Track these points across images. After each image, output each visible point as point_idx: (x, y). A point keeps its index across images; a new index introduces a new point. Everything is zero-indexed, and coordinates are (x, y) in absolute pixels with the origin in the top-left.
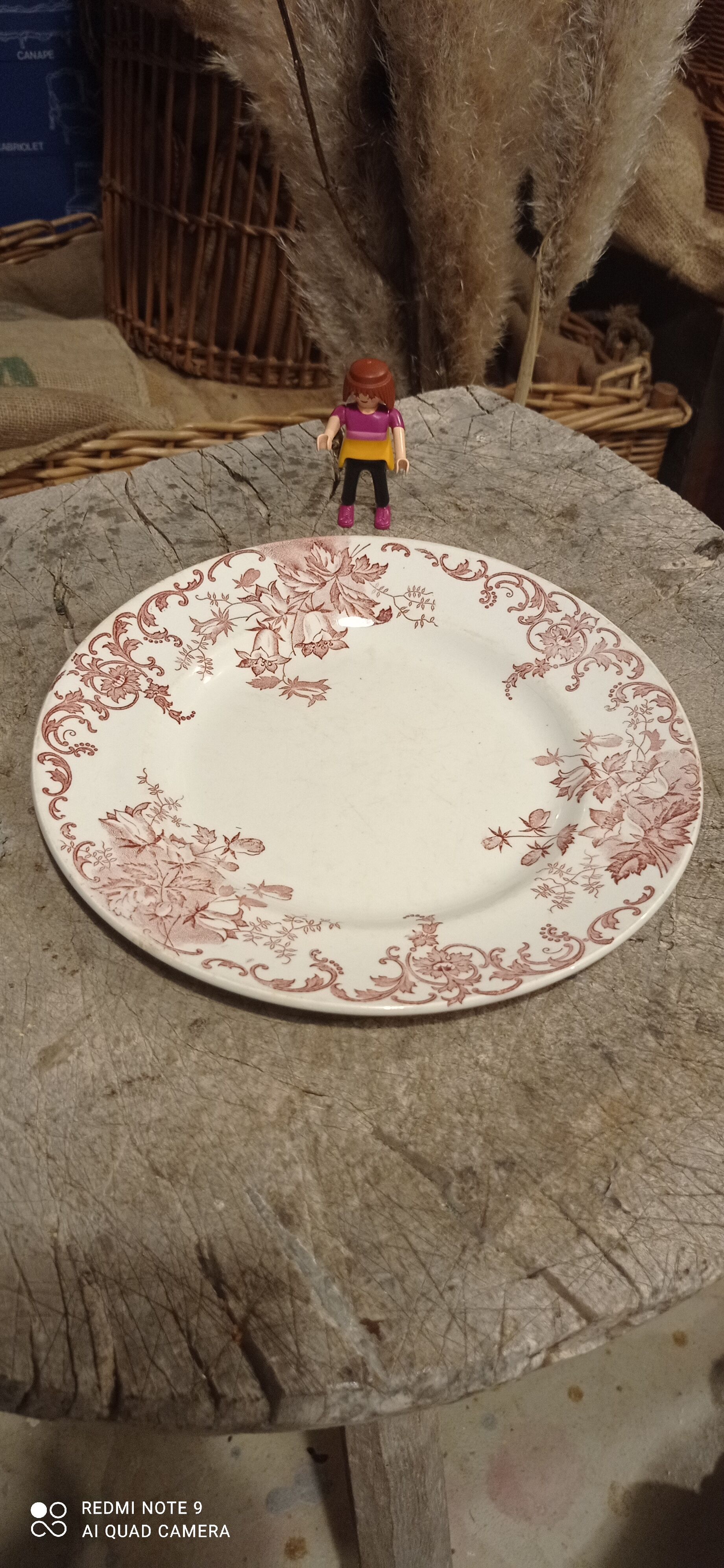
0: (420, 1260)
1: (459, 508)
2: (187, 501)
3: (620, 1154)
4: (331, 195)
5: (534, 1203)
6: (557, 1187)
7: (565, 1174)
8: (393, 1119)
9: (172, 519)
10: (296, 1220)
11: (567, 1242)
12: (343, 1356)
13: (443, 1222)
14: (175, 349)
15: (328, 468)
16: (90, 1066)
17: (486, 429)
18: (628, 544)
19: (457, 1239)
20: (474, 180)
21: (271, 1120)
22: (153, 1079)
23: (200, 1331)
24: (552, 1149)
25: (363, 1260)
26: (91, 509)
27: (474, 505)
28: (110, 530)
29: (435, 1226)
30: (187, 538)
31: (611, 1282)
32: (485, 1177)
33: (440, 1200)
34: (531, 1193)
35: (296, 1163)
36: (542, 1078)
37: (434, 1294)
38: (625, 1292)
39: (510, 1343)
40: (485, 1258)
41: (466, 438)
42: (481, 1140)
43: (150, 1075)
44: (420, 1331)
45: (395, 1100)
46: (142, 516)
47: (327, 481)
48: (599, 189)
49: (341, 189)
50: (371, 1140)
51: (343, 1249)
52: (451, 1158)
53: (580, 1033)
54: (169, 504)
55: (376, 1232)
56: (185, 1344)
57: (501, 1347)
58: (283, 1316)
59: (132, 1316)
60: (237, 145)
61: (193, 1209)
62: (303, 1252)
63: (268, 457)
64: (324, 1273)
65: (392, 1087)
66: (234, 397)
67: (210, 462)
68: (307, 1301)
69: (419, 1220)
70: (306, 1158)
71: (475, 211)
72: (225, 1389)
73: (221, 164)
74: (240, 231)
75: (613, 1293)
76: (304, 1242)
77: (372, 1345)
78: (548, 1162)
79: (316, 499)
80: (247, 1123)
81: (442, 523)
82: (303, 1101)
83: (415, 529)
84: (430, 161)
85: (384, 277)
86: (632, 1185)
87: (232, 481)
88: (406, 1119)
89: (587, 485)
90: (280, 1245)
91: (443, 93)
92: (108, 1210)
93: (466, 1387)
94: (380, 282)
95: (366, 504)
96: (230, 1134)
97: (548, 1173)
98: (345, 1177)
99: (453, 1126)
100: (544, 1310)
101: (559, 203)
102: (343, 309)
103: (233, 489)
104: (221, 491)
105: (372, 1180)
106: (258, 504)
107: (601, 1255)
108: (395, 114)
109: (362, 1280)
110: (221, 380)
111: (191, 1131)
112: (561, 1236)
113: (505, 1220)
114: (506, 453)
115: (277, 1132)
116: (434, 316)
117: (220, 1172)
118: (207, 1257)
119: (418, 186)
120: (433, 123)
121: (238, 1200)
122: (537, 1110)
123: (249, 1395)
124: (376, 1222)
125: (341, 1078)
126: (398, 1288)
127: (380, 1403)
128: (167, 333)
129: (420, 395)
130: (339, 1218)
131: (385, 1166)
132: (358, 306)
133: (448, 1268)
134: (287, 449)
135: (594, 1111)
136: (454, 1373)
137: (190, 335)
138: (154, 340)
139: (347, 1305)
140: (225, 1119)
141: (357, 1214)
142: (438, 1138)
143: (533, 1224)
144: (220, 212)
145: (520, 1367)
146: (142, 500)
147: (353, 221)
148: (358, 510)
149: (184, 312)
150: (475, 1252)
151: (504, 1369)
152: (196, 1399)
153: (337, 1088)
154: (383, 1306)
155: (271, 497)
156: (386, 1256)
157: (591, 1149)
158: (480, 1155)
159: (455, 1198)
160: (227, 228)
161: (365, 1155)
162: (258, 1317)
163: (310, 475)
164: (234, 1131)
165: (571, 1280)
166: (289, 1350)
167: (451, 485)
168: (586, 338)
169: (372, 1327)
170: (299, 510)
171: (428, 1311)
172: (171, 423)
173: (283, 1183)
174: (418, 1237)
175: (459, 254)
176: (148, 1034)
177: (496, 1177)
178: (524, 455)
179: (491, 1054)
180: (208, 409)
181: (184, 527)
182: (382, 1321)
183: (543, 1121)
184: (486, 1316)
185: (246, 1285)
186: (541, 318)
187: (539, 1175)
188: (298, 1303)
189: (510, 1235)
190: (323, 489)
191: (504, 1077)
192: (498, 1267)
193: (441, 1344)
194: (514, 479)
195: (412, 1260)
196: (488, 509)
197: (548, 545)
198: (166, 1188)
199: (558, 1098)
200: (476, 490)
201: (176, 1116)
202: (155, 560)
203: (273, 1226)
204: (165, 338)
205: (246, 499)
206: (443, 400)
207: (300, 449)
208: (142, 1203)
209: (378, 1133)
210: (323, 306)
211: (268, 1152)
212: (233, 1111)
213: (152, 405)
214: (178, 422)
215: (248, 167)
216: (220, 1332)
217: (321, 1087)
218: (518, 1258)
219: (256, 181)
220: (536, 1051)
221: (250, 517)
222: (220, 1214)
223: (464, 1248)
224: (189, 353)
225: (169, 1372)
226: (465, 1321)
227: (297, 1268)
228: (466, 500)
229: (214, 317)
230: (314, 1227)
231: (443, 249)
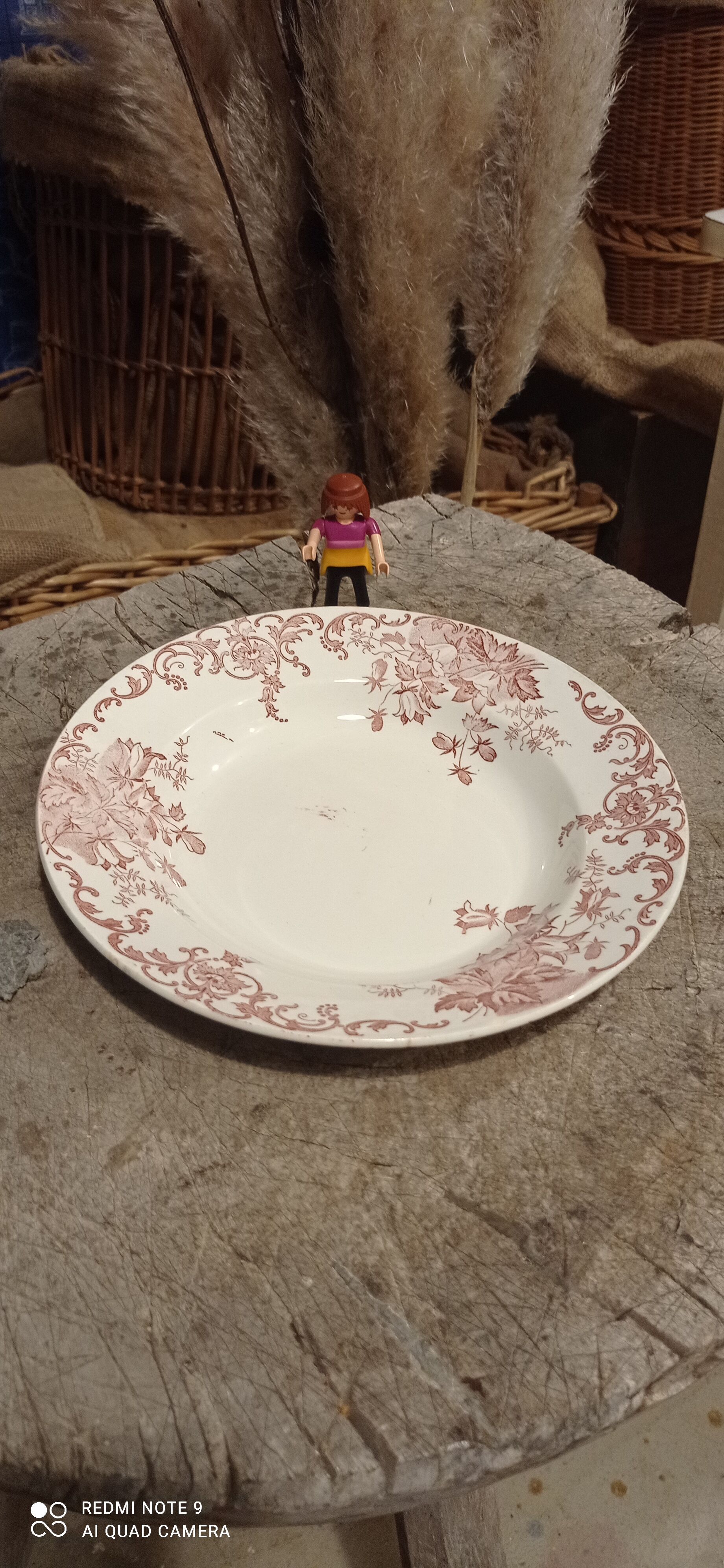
0: (510, 1314)
2: (177, 620)
3: (684, 1192)
4: (275, 333)
5: (611, 1248)
6: (630, 1230)
7: (635, 1217)
8: (462, 1181)
10: (385, 1288)
11: (648, 1281)
12: (451, 1416)
13: (527, 1274)
14: (122, 486)
15: (306, 579)
16: (160, 1160)
17: (447, 532)
18: (597, 625)
19: (543, 1290)
20: (411, 310)
21: (346, 1194)
22: (224, 1166)
23: (306, 1407)
24: (619, 1194)
25: (456, 1320)
26: (85, 634)
27: (448, 602)
28: (106, 652)
29: (519, 1280)
31: (696, 1316)
32: (560, 1227)
33: (520, 1254)
34: (606, 1238)
35: (375, 1233)
36: (599, 1127)
37: (529, 1345)
38: (711, 1324)
39: (610, 1385)
40: (573, 1305)
41: (431, 542)
42: (549, 1192)
43: (221, 1163)
44: (522, 1384)
45: (462, 1163)
46: (136, 637)
47: (307, 591)
48: (524, 311)
49: (283, 326)
50: (444, 1203)
51: (434, 1312)
52: (525, 1213)
53: (627, 1081)
54: (159, 624)
55: (464, 1291)
56: (294, 1423)
57: (601, 1390)
58: (386, 1384)
59: (237, 1401)
60: (170, 295)
61: (282, 1288)
62: (397, 1319)
63: (247, 573)
64: (419, 1337)
65: (457, 1151)
66: (184, 526)
67: (193, 584)
68: (407, 1366)
69: (504, 1275)
70: (385, 1227)
71: (414, 337)
72: (341, 1463)
73: (156, 314)
74: (178, 374)
75: (699, 1326)
76: (396, 1309)
77: (477, 1402)
78: (618, 1206)
80: (323, 1200)
82: (373, 1173)
84: (370, 295)
85: (328, 403)
86: (701, 1221)
87: (217, 598)
88: (475, 1180)
89: (550, 575)
90: (373, 1314)
91: (379, 236)
92: (200, 1299)
93: (573, 1435)
94: (325, 408)
96: (308, 1212)
97: (619, 1218)
98: (426, 1241)
99: (521, 1183)
100: (637, 1350)
101: (488, 326)
102: (293, 435)
103: (219, 605)
104: (208, 607)
105: (452, 1242)
107: (682, 1290)
108: (334, 256)
109: (457, 1339)
110: (169, 512)
111: (269, 1213)
112: (641, 1276)
113: (585, 1266)
114: (470, 552)
115: (353, 1205)
116: (380, 434)
117: (303, 1249)
118: (302, 1332)
119: (360, 319)
120: (371, 263)
121: (325, 1275)
122: (599, 1158)
123: (364, 1466)
124: (463, 1282)
125: (406, 1148)
126: (493, 1343)
127: (492, 1460)
128: (113, 472)
129: (381, 507)
130: (426, 1281)
131: (462, 1227)
132: (307, 431)
133: (539, 1319)
134: (264, 564)
135: (653, 1154)
136: (559, 1423)
137: (136, 473)
138: (102, 479)
139: (447, 1366)
140: (301, 1198)
141: (443, 1276)
142: (509, 1195)
143: (613, 1267)
144: (158, 356)
145: (623, 1408)
146: (133, 621)
147: (297, 354)
149: (129, 452)
150: (562, 1301)
151: (607, 1412)
152: (312, 1475)
153: (404, 1158)
154: (482, 1363)
156: (477, 1313)
157: (656, 1190)
158: (551, 1206)
159: (534, 1251)
160: (166, 371)
161: (442, 1219)
162: (362, 1387)
163: (290, 587)
164: (310, 1208)
165: (658, 1318)
166: (396, 1416)
167: (424, 586)
168: (510, 448)
169: (474, 1385)
171: (526, 1363)
172: (129, 554)
173: (366, 1253)
174: (505, 1291)
175: (402, 377)
176: (212, 1124)
177: (571, 1226)
178: (486, 552)
179: (546, 1110)
180: (160, 540)
182: (483, 1378)
183: (606, 1168)
184: (583, 1362)
185: (345, 1357)
186: (480, 430)
188: (399, 1368)
189: (593, 1280)
190: (304, 598)
191: (562, 1130)
192: (586, 1312)
193: (543, 1393)
194: (481, 576)
195: (503, 1314)
196: (461, 604)
197: (523, 632)
198: (253, 1271)
199: (617, 1145)
200: (448, 587)
201: (252, 1200)
203: (363, 1297)
204: (112, 477)
205: (232, 613)
206: (403, 510)
207: (276, 563)
208: (231, 1288)
209: (450, 1195)
210: (273, 434)
211: (347, 1225)
212: (307, 1190)
213: (107, 540)
214: (135, 553)
215: (181, 314)
216: (326, 1406)
217: (388, 1157)
218: (604, 1303)
219: (190, 327)
220: (589, 1102)
222: (309, 1290)
223: (551, 1297)
224: (136, 489)
225: (282, 1452)
226: (563, 1369)
227: (393, 1335)
228: (439, 597)
229: (159, 453)
230: (403, 1293)
231: (387, 374)
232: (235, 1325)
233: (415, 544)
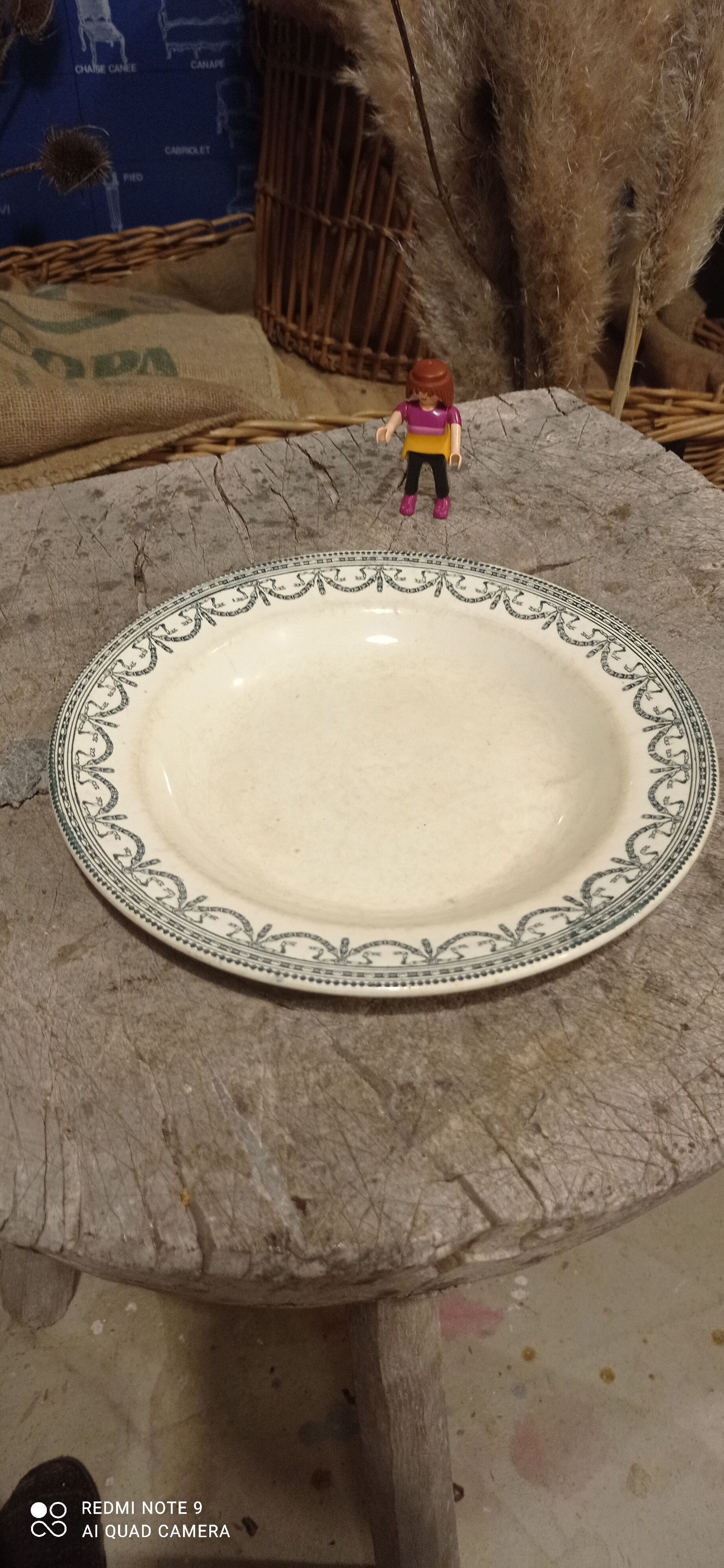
0: (351, 1153)
1: (516, 502)
2: (267, 485)
3: (550, 1087)
4: (444, 204)
5: (463, 1120)
6: (486, 1108)
7: (496, 1098)
8: (351, 1035)
9: (250, 501)
10: (250, 1109)
11: (485, 1156)
12: (271, 1224)
13: (379, 1125)
14: (312, 344)
15: (401, 460)
16: (101, 963)
17: (558, 429)
18: (673, 544)
19: (388, 1141)
20: (571, 191)
21: (244, 1025)
22: (150, 981)
23: (154, 1188)
24: (489, 1076)
25: (302, 1148)
26: (180, 488)
27: (531, 501)
28: (193, 508)
29: (370, 1128)
30: (260, 517)
31: (518, 1193)
32: (423, 1092)
33: (379, 1108)
34: (461, 1111)
35: (259, 1062)
36: (491, 1015)
37: (358, 1184)
38: (530, 1204)
39: (419, 1233)
40: (410, 1160)
41: (537, 437)
42: (425, 1061)
43: (149, 977)
44: (341, 1213)
45: (356, 1020)
46: (224, 497)
47: (398, 472)
50: (328, 1051)
51: (286, 1137)
52: (396, 1073)
54: (250, 488)
55: (318, 1127)
56: (140, 1198)
57: (410, 1234)
58: (226, 1185)
59: (99, 1171)
60: (380, 153)
61: (165, 1090)
62: (252, 1136)
63: (347, 448)
64: (267, 1155)
66: (363, 392)
67: (293, 450)
68: (249, 1175)
69: (358, 1122)
70: (269, 1059)
71: (571, 221)
72: (167, 1238)
73: (365, 170)
74: (379, 234)
75: (518, 1203)
76: (254, 1128)
77: (298, 1218)
78: (483, 1087)
79: (385, 487)
80: (224, 1025)
81: (498, 515)
82: (275, 1013)
83: (471, 520)
84: (528, 173)
86: (555, 1115)
87: (311, 469)
88: (363, 1037)
89: (644, 486)
90: (233, 1128)
91: (540, 110)
92: (95, 1083)
93: (375, 1265)
94: (488, 286)
95: (430, 495)
96: (208, 1032)
97: (480, 1096)
98: (300, 1079)
99: (403, 1047)
100: (454, 1209)
102: (453, 311)
103: (310, 476)
104: (299, 477)
105: (322, 1084)
106: (330, 490)
107: (514, 1169)
109: (298, 1164)
110: (354, 375)
111: (174, 1027)
112: (481, 1149)
113: (434, 1131)
114: (572, 453)
115: (249, 1036)
117: (194, 1063)
118: (170, 1130)
119: (516, 197)
121: (204, 1087)
122: (481, 1041)
123: (187, 1245)
124: (319, 1119)
126: (328, 1175)
127: (298, 1268)
128: (306, 329)
129: (502, 396)
130: (288, 1111)
131: (336, 1074)
132: (467, 309)
133: (375, 1164)
134: (366, 441)
135: (534, 1049)
136: (365, 1251)
137: (327, 332)
138: (294, 335)
139: (283, 1184)
140: (206, 1020)
141: (304, 1110)
142: (388, 1056)
143: (458, 1136)
144: (361, 215)
145: (426, 1255)
146: (226, 481)
147: (465, 228)
148: (421, 500)
149: (323, 310)
150: (402, 1154)
151: (410, 1254)
152: (142, 1242)
153: (308, 1005)
154: (313, 1188)
155: (343, 485)
156: (323, 1146)
157: (524, 1080)
158: (422, 1074)
159: (393, 1107)
160: (367, 230)
161: (321, 1063)
162: (204, 1183)
163: (383, 466)
164: (211, 1030)
165: (483, 1187)
166: (225, 1212)
167: (514, 481)
169: (300, 1204)
170: (366, 498)
171: (351, 1197)
172: (296, 415)
173: (245, 1077)
175: (556, 261)
177: (433, 1094)
178: (589, 455)
180: (338, 403)
181: (259, 508)
182: (310, 1200)
183: (485, 1052)
184: (401, 1208)
185: (199, 1156)
187: (472, 1096)
188: (241, 1176)
189: (436, 1143)
190: (392, 479)
192: (419, 1168)
193: (358, 1225)
194: (574, 478)
195: (345, 1153)
196: (544, 505)
197: (595, 541)
198: (145, 1070)
199: (502, 1034)
200: (536, 486)
201: (164, 1013)
202: (228, 537)
203: (230, 1112)
204: (304, 334)
205: (320, 485)
206: (522, 401)
208: (123, 1080)
209: (336, 1046)
210: (435, 308)
211: (238, 1050)
212: (213, 1014)
213: (282, 397)
215: (390, 173)
216: (170, 1191)
218: (439, 1164)
222: (187, 1096)
223: (393, 1149)
224: (325, 349)
225: (122, 1218)
226: (382, 1210)
227: (244, 1148)
228: (525, 495)
229: (350, 315)
230: (266, 1117)
231: (542, 257)
232: (116, 1111)
233: (520, 438)
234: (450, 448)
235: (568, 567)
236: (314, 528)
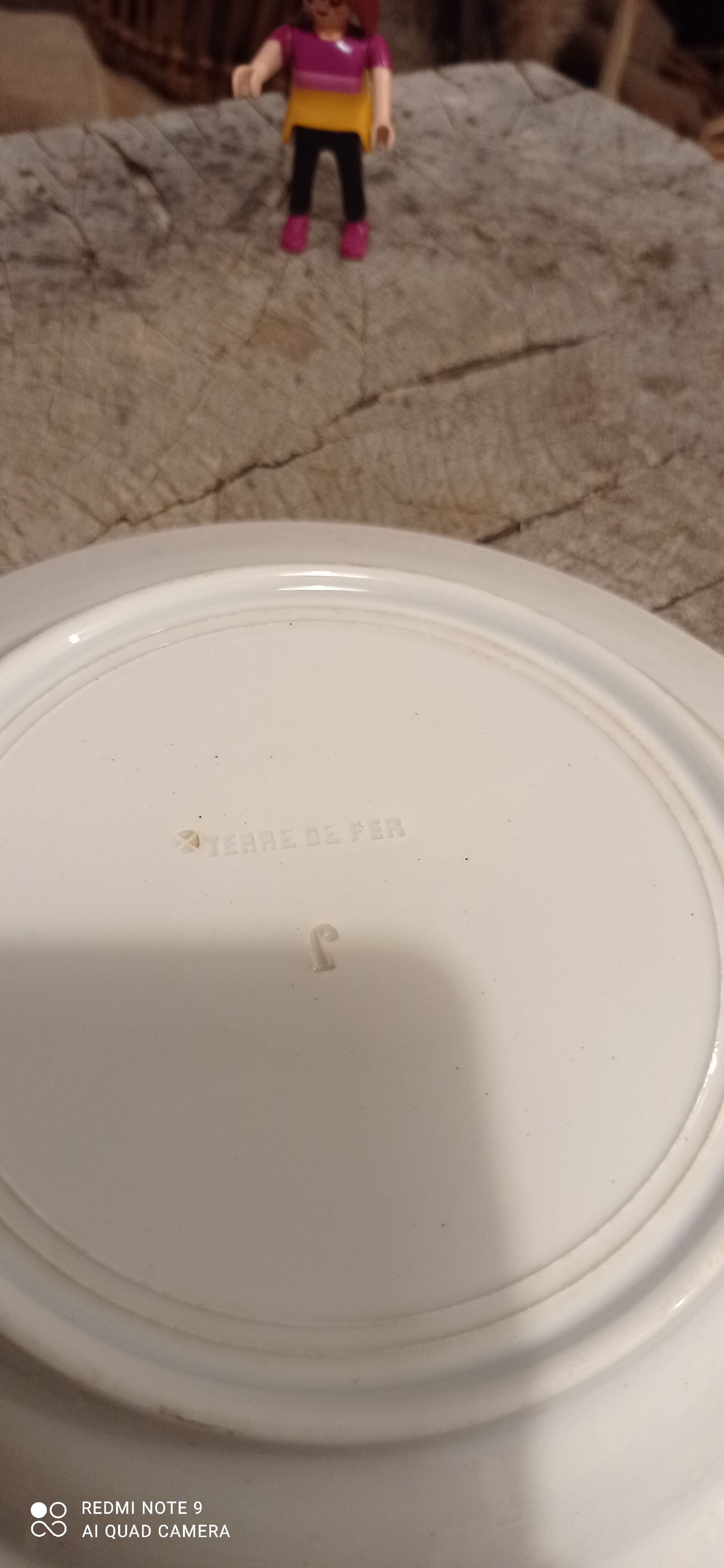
2: (44, 197)
9: (14, 223)
17: (539, 123)
27: (507, 234)
30: (29, 252)
41: (507, 133)
54: (14, 200)
63: (188, 140)
67: (96, 144)
79: (252, 205)
81: (451, 257)
83: (405, 264)
87: (124, 172)
103: (122, 184)
104: (103, 185)
106: (158, 209)
114: (567, 159)
128: (147, 37)
129: (443, 71)
134: (221, 131)
137: (175, 41)
148: (316, 228)
155: (180, 200)
163: (249, 171)
167: (473, 200)
170: (220, 221)
178: (595, 163)
181: (28, 235)
190: (266, 191)
194: (575, 199)
196: (529, 240)
197: (621, 303)
200: (512, 209)
204: (144, 45)
205: (140, 200)
207: (241, 131)
221: (139, 226)
224: (173, 66)
228: (495, 224)
233: (479, 133)
234: (372, 115)
235: (577, 349)
236: (126, 270)
